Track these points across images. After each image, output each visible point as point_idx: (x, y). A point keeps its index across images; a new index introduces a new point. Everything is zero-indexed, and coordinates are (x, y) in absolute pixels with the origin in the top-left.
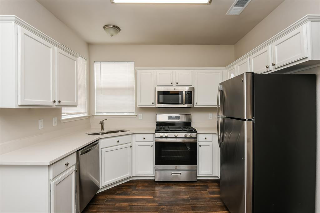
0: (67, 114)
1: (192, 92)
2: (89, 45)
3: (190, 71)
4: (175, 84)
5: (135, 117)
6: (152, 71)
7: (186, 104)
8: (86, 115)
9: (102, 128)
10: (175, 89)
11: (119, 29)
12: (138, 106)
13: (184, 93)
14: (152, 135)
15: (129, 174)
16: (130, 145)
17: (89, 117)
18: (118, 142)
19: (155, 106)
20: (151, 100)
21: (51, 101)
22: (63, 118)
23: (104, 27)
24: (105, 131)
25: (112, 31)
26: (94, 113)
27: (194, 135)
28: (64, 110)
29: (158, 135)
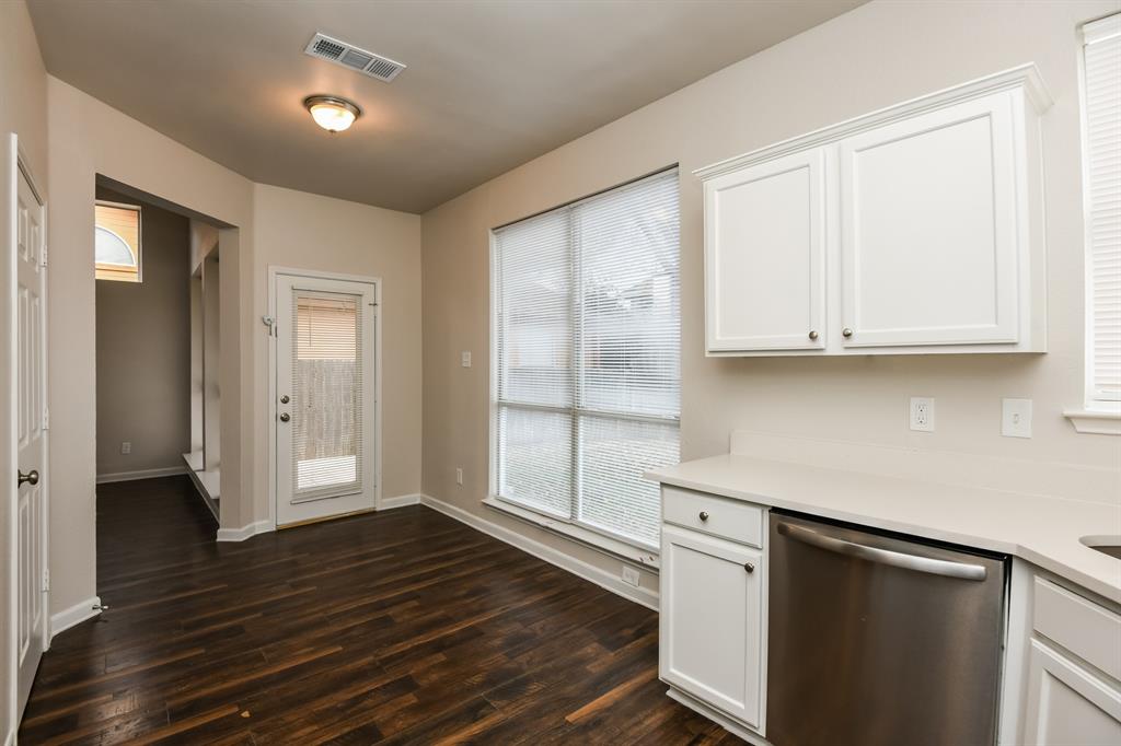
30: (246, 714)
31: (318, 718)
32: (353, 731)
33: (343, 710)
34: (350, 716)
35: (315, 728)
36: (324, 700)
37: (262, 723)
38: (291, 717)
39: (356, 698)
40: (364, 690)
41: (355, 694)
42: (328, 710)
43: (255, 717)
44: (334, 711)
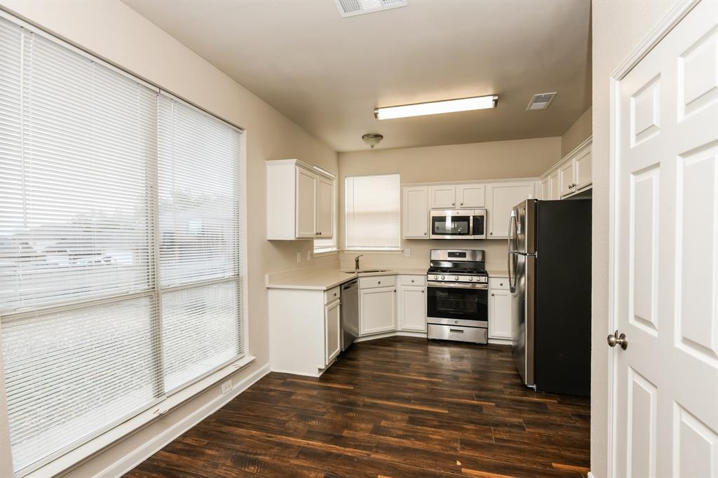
0: (321, 246)
1: (483, 216)
2: (339, 154)
3: (482, 186)
4: (458, 206)
5: (400, 253)
6: (424, 188)
7: (474, 234)
8: (335, 249)
9: (357, 267)
10: (458, 213)
11: (381, 137)
12: (404, 238)
13: (471, 218)
14: (424, 277)
15: (392, 326)
16: (393, 288)
17: (339, 252)
18: (379, 283)
19: (428, 238)
20: (422, 229)
21: (315, 233)
22: (316, 251)
23: (363, 137)
24: (361, 269)
25: (372, 141)
26: (345, 247)
27: (483, 279)
28: (317, 243)
29: (431, 277)
30: (459, 463)
31: (426, 439)
32: (417, 425)
33: (412, 436)
34: (412, 432)
35: (430, 436)
36: (417, 447)
37: (452, 453)
38: (437, 448)
39: (403, 438)
40: (396, 439)
41: (402, 440)
42: (420, 441)
43: (454, 458)
44: (417, 439)
